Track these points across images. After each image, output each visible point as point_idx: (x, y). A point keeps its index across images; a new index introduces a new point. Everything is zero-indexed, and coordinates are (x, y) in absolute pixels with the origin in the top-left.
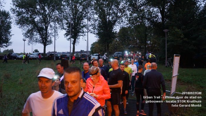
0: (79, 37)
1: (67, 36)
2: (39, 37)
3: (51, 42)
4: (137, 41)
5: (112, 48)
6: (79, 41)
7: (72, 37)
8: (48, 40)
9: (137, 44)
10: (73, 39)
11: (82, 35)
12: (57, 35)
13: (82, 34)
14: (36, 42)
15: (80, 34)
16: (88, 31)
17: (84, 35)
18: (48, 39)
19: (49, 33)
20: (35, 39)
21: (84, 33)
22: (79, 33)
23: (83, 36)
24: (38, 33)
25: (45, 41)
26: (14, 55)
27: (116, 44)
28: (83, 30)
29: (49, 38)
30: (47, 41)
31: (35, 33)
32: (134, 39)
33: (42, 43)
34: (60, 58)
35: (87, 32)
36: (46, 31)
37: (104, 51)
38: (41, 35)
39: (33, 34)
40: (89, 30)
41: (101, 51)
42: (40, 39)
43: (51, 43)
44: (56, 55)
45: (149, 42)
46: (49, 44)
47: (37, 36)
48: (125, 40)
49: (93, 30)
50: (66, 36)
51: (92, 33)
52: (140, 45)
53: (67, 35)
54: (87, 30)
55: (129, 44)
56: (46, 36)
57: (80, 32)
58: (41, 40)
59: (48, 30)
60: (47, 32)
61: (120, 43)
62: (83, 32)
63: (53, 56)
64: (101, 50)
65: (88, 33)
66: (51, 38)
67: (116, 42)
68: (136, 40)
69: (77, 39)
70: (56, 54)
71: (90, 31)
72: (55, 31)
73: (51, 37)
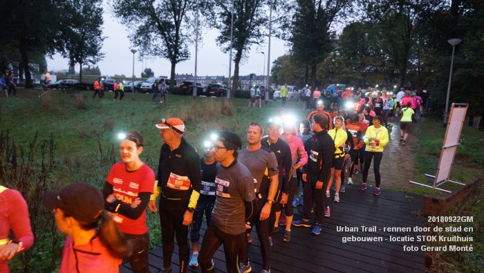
0: (248, 46)
1: (221, 42)
2: (161, 45)
3: (186, 55)
4: (384, 58)
5: (322, 71)
6: (247, 54)
7: (234, 46)
8: (180, 50)
9: (383, 65)
10: (236, 51)
11: (255, 42)
12: (200, 39)
13: (255, 40)
14: (156, 54)
15: (251, 39)
16: (271, 33)
17: (259, 41)
18: (181, 48)
19: (182, 35)
20: (152, 48)
21: (261, 38)
22: (248, 37)
23: (258, 43)
24: (159, 35)
25: (174, 53)
26: (110, 81)
27: (333, 63)
28: (258, 31)
29: (183, 46)
30: (179, 54)
31: (153, 34)
32: (379, 54)
33: (168, 57)
34: (204, 90)
35: (269, 36)
36: (177, 32)
37: (303, 78)
38: (166, 40)
39: (149, 38)
40: (272, 31)
41: (296, 78)
42: (164, 48)
43: (187, 57)
44: (197, 84)
45: (416, 61)
46: (182, 60)
47: (158, 41)
48: (356, 53)
49: (282, 32)
50: (219, 42)
51: (279, 37)
52: (390, 67)
53: (222, 39)
54: (267, 32)
55: (364, 65)
56: (176, 41)
57: (253, 35)
58: (166, 50)
59: (180, 28)
60: (179, 33)
61: (342, 62)
62: (259, 35)
63: (192, 88)
64: (295, 76)
65: (271, 37)
66: (186, 47)
67: (334, 58)
68: (384, 55)
69: (243, 50)
70: (198, 82)
71: (274, 32)
72: (197, 32)
73: (188, 43)
